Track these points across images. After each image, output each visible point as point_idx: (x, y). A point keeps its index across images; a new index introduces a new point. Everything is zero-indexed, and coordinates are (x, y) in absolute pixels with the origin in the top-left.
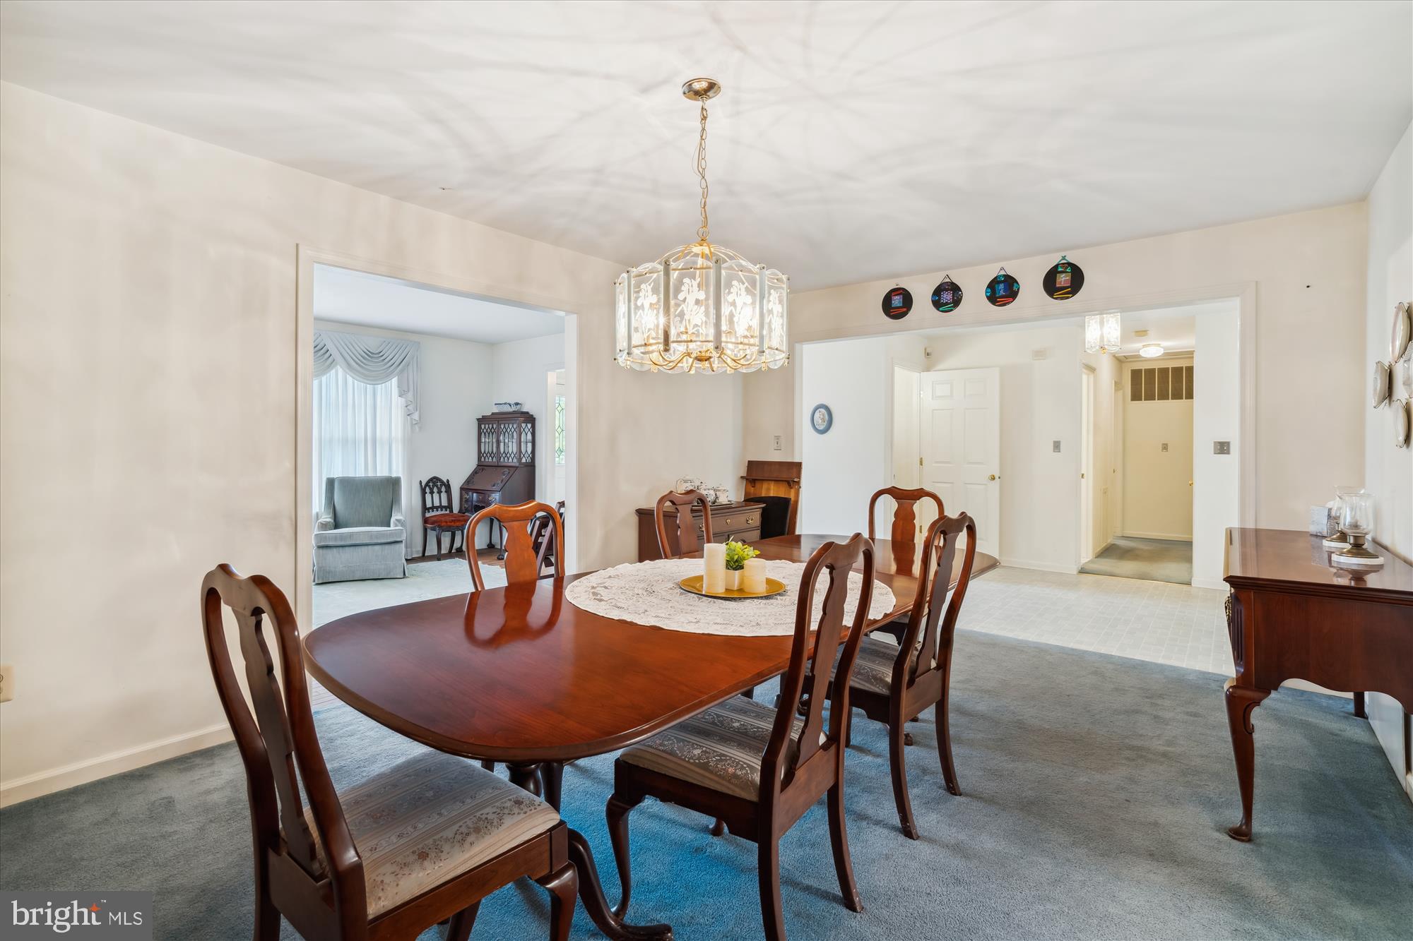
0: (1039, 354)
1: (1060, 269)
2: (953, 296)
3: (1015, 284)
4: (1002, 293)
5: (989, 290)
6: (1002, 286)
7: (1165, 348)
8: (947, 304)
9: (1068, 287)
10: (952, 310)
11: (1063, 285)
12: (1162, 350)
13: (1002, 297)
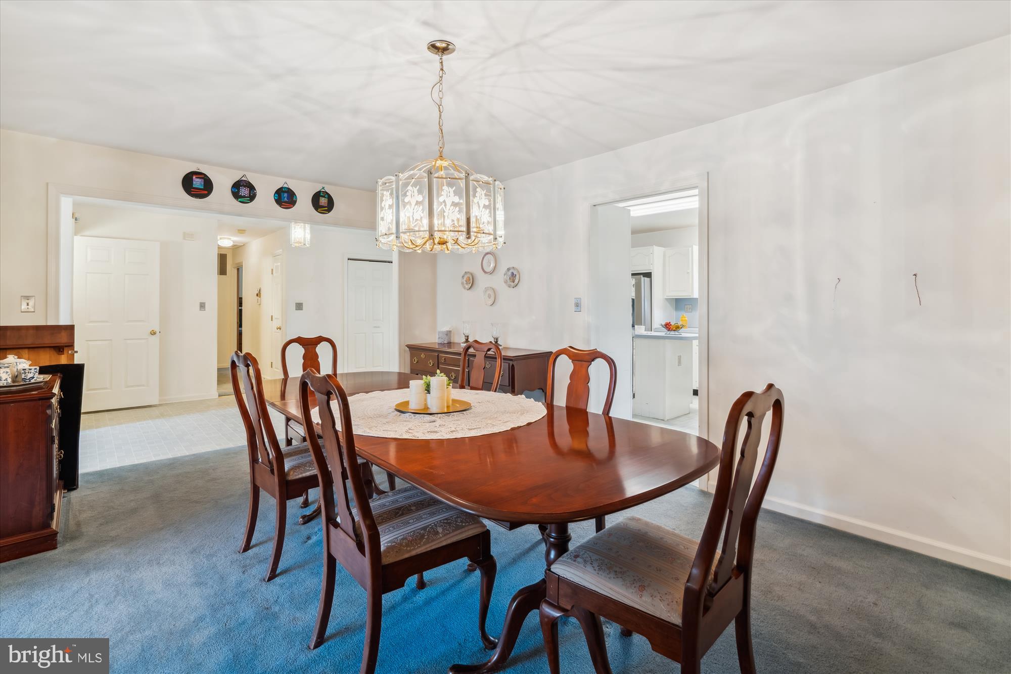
0: (187, 236)
1: (322, 194)
2: (250, 192)
3: (295, 196)
4: (286, 199)
5: (276, 195)
6: (286, 195)
7: (234, 242)
8: (244, 197)
9: (325, 207)
10: (248, 203)
11: (323, 204)
12: (232, 242)
13: (285, 202)
